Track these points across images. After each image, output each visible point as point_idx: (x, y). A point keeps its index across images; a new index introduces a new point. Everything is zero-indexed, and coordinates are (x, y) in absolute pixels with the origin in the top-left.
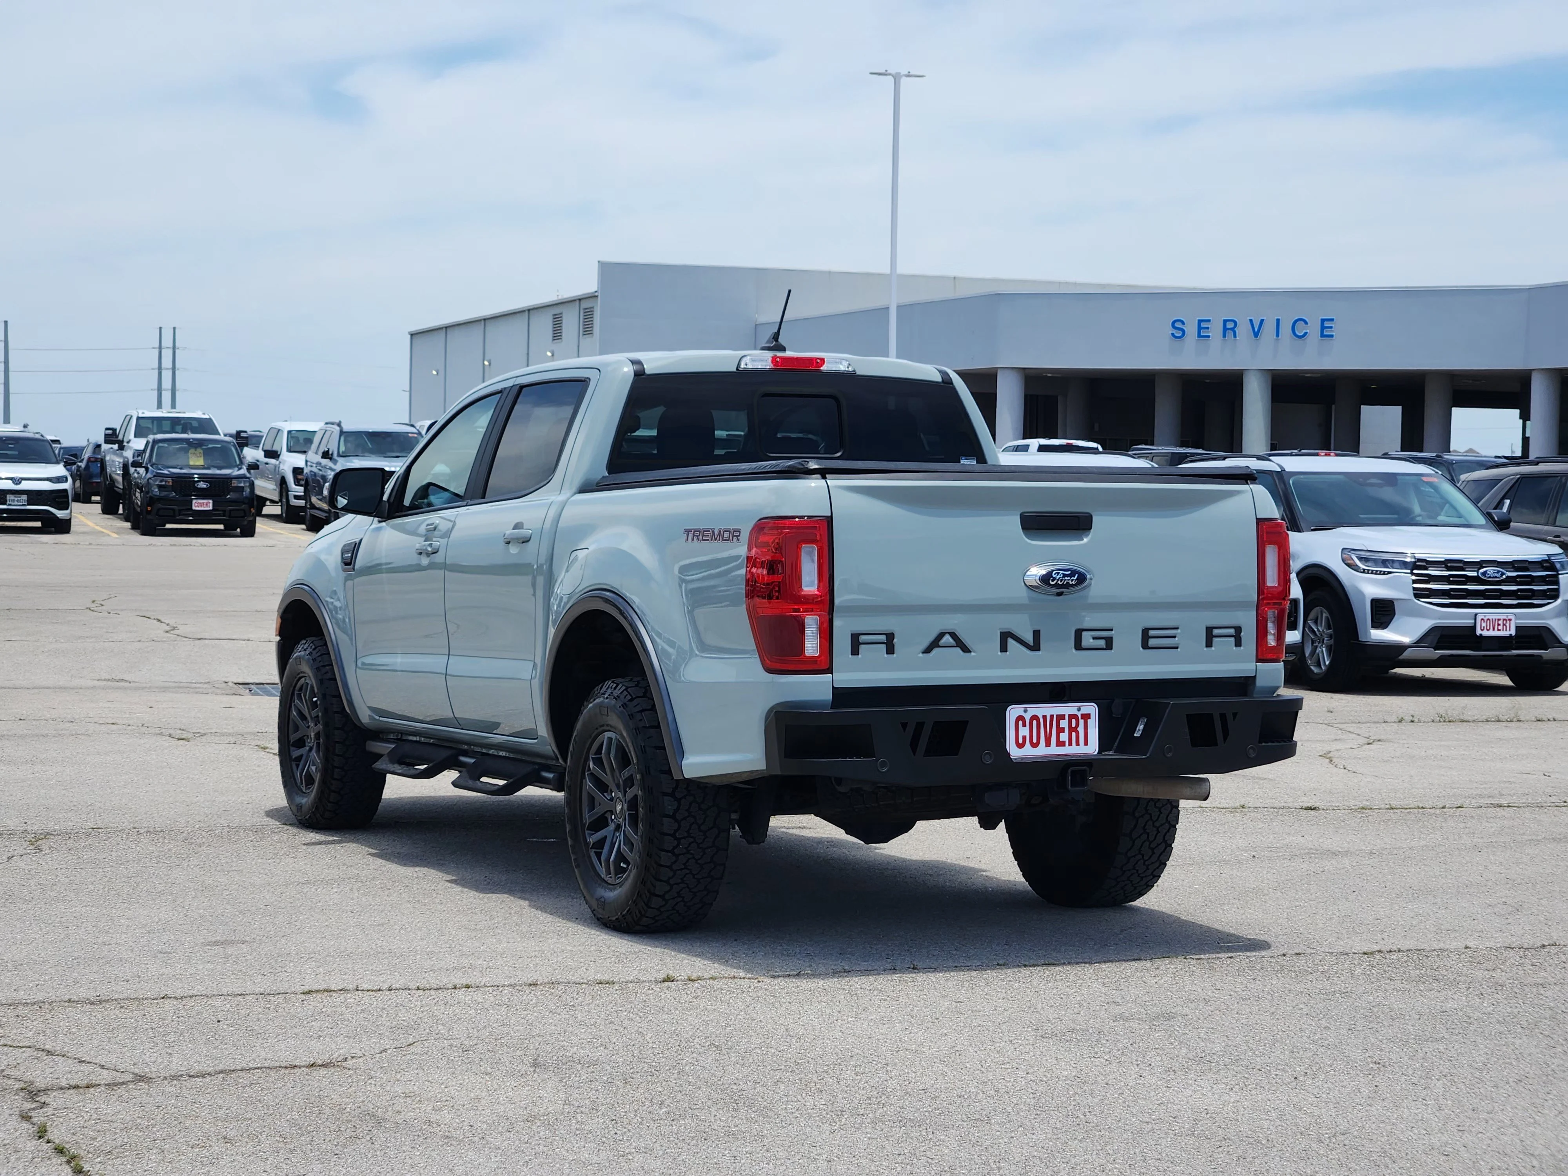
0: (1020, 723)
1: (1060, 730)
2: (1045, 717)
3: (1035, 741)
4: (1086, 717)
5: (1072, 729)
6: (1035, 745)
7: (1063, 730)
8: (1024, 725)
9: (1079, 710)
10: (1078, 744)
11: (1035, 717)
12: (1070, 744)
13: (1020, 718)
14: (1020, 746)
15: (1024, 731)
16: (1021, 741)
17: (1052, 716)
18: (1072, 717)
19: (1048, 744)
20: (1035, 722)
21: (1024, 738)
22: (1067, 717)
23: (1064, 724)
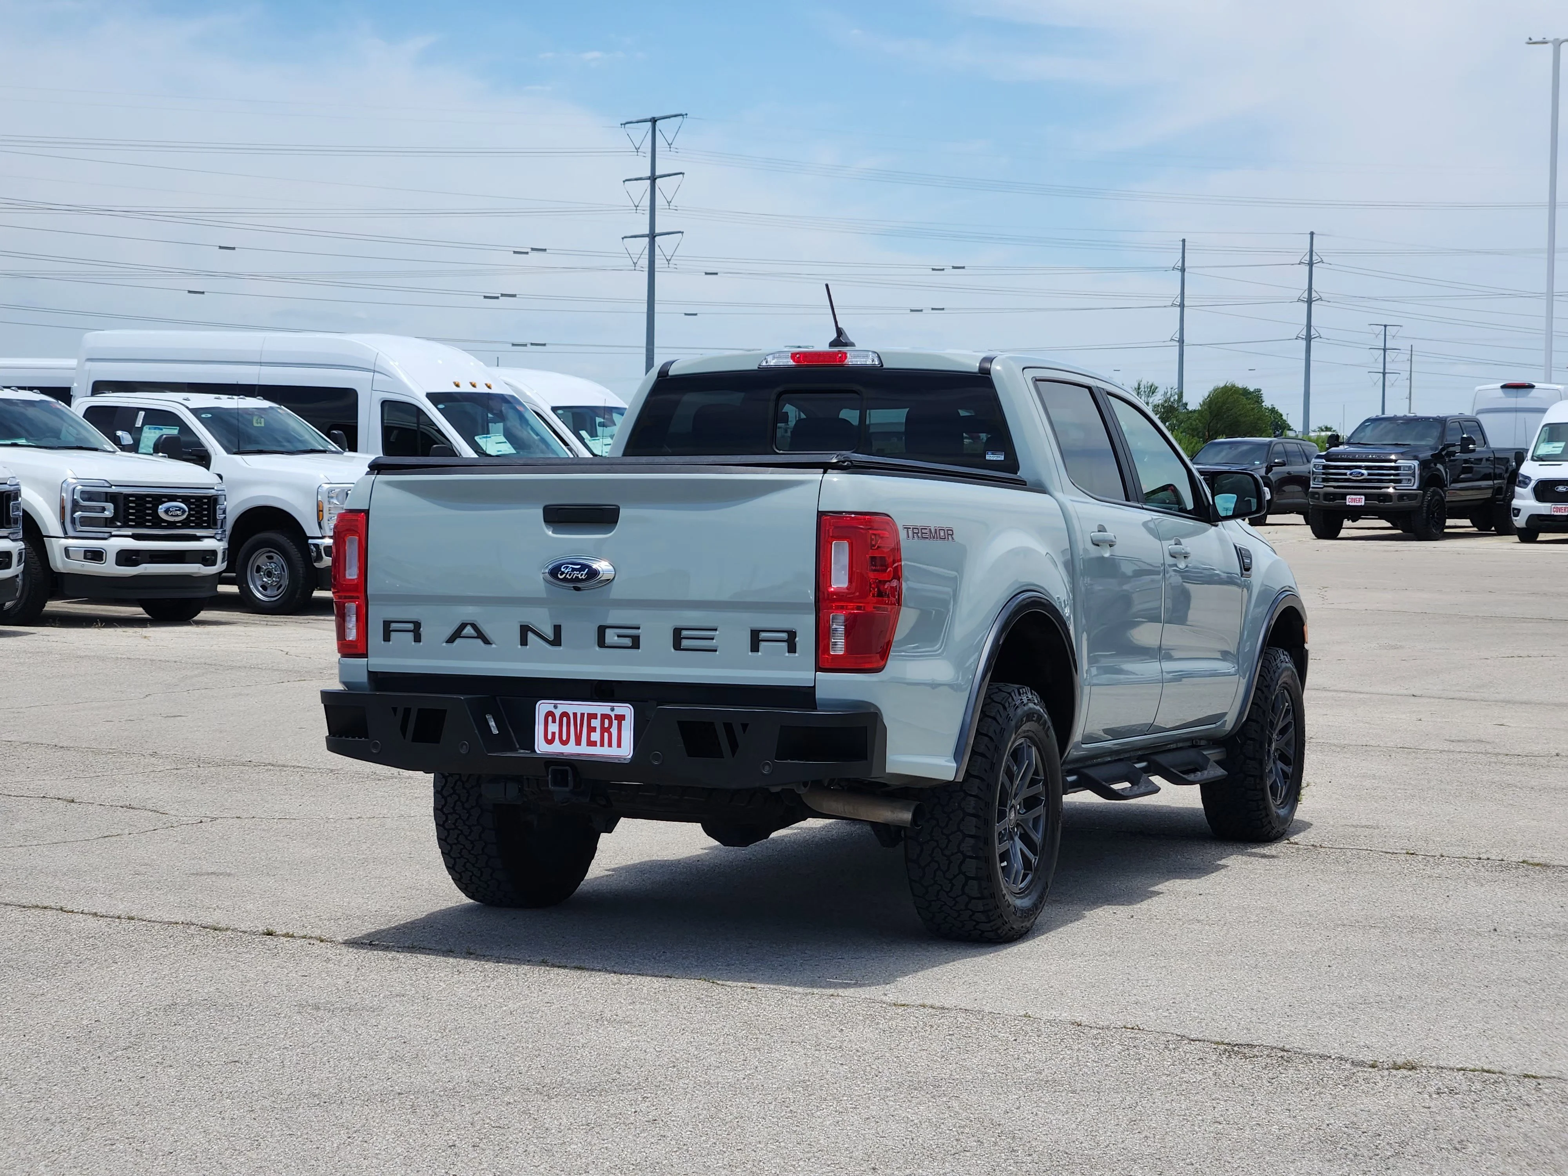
0: (550, 718)
1: (591, 729)
2: (575, 714)
3: (564, 738)
4: (621, 718)
5: (604, 730)
6: (565, 743)
7: (594, 729)
8: (554, 721)
9: (613, 710)
10: (610, 745)
11: (565, 714)
12: (602, 745)
13: (550, 714)
14: (550, 742)
15: (553, 728)
16: (550, 737)
17: (582, 715)
18: (604, 716)
19: (578, 742)
20: (565, 719)
21: (554, 734)
22: (599, 717)
23: (596, 723)
